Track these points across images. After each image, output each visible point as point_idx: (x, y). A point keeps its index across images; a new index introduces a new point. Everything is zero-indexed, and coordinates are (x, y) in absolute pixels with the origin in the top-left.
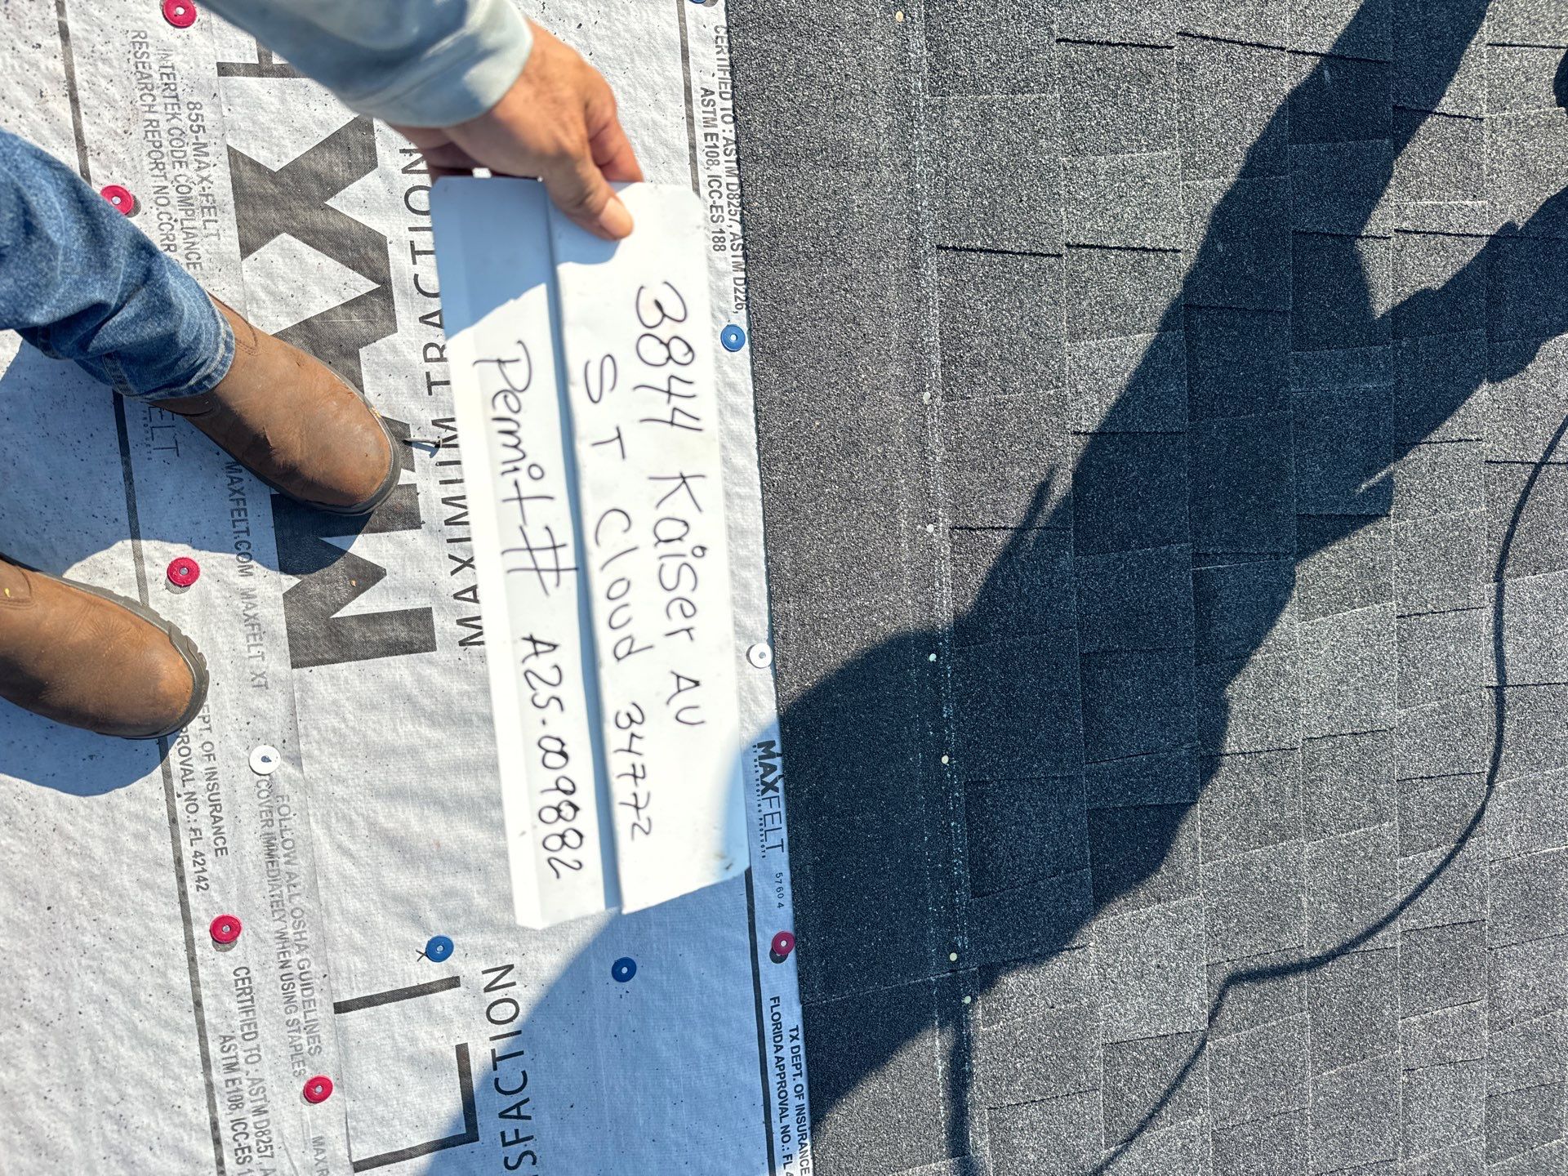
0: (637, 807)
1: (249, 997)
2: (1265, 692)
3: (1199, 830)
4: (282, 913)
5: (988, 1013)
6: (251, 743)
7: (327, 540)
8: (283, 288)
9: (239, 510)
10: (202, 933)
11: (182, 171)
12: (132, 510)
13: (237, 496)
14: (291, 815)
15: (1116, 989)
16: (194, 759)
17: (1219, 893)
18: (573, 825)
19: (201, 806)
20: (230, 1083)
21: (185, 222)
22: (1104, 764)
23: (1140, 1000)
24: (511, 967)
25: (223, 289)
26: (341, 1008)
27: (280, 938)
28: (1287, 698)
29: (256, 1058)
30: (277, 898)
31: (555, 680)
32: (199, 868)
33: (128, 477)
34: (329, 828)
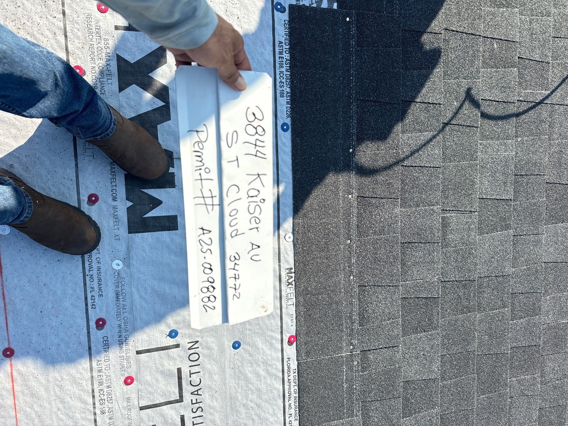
0: (235, 289)
1: (107, 347)
2: (465, 260)
3: (440, 307)
4: (120, 318)
5: (363, 368)
6: (113, 259)
7: (143, 190)
8: (133, 103)
9: (113, 178)
10: (93, 324)
11: (101, 62)
12: (77, 177)
13: (113, 173)
14: (125, 285)
15: (408, 362)
16: (93, 263)
17: (446, 330)
18: (213, 294)
19: (95, 280)
20: (99, 377)
21: (101, 79)
22: (408, 282)
23: (417, 366)
24: (197, 342)
25: (113, 103)
26: (138, 353)
27: (119, 327)
28: (473, 262)
29: (109, 368)
30: (119, 313)
31: (210, 243)
32: (93, 301)
33: (77, 165)
34: (138, 289)
